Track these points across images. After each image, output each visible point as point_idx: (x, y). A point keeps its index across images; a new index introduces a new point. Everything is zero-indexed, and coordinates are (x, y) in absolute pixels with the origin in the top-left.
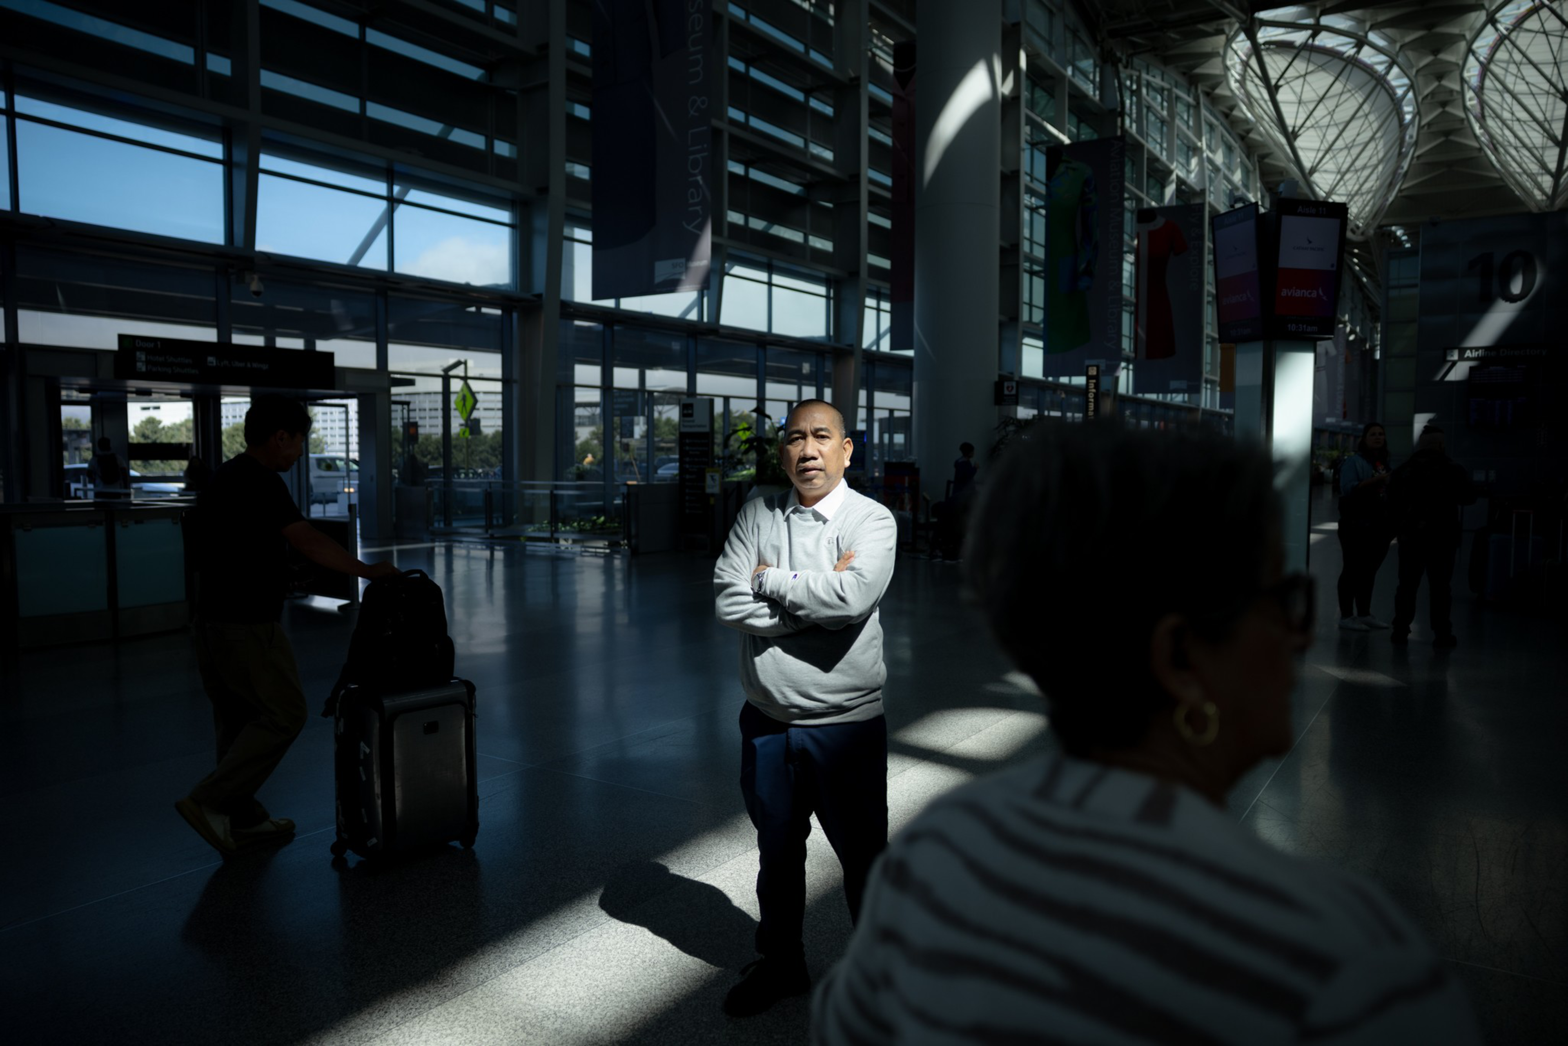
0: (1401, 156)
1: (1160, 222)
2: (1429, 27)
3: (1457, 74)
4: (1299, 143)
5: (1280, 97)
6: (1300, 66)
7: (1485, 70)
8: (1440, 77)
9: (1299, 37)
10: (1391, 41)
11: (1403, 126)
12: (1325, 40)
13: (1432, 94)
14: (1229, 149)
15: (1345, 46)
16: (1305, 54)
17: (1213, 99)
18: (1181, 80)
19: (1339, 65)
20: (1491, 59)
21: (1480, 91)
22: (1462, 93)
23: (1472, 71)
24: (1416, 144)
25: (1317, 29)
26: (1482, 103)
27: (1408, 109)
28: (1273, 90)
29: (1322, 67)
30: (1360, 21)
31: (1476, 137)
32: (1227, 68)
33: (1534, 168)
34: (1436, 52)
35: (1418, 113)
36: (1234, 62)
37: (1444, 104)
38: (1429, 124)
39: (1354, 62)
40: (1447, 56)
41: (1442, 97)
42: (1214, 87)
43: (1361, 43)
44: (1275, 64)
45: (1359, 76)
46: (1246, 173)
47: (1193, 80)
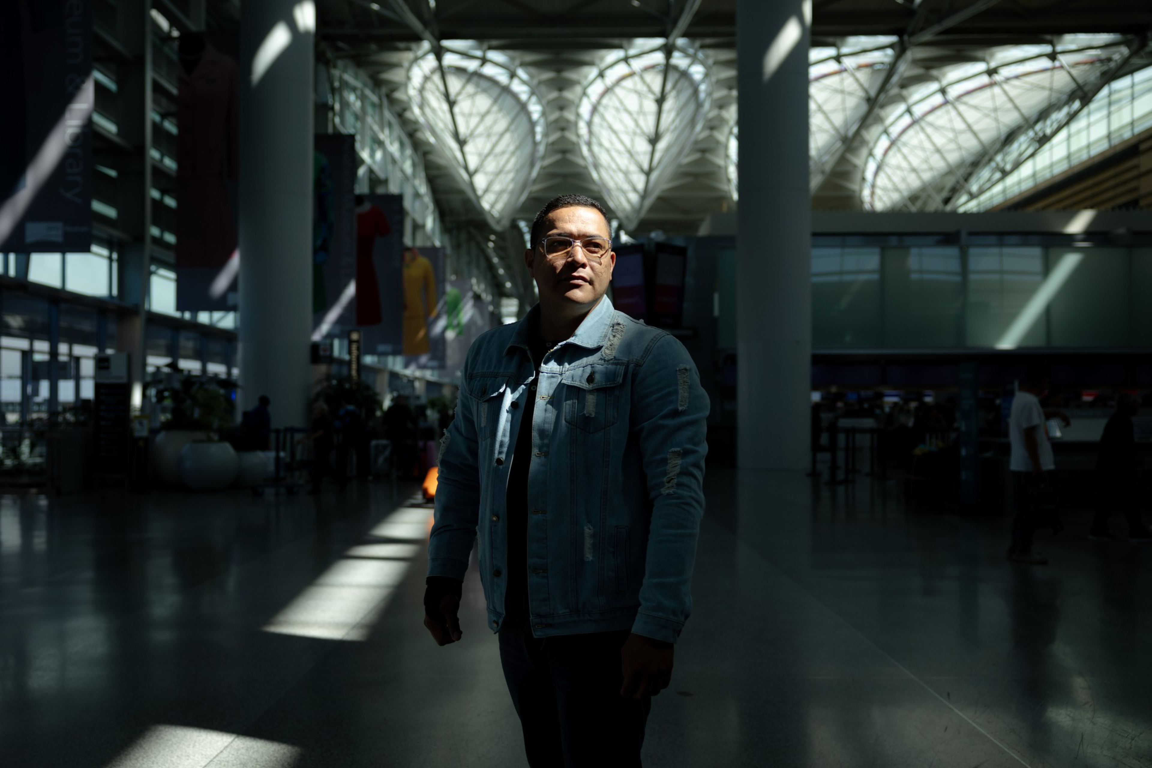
0: (532, 165)
1: (367, 207)
2: (559, 71)
3: (573, 109)
4: (468, 148)
5: (457, 109)
6: (470, 89)
7: (595, 109)
8: (562, 108)
9: (472, 65)
10: (531, 76)
11: (535, 144)
12: (489, 70)
13: (556, 121)
14: (402, 145)
15: (502, 77)
16: (475, 79)
17: (392, 101)
18: (369, 81)
19: (496, 91)
20: (599, 102)
21: (589, 124)
22: (576, 124)
23: (585, 109)
24: (543, 158)
25: (484, 61)
26: (590, 132)
27: (539, 129)
28: (451, 104)
29: (484, 91)
30: (512, 59)
31: (584, 158)
32: (409, 78)
33: (626, 187)
34: (561, 89)
35: (546, 135)
36: (417, 75)
37: (563, 129)
38: (553, 143)
39: (506, 90)
40: (568, 95)
41: (562, 124)
42: (393, 90)
43: (513, 75)
44: (455, 84)
45: (509, 101)
46: (414, 165)
47: (377, 83)
